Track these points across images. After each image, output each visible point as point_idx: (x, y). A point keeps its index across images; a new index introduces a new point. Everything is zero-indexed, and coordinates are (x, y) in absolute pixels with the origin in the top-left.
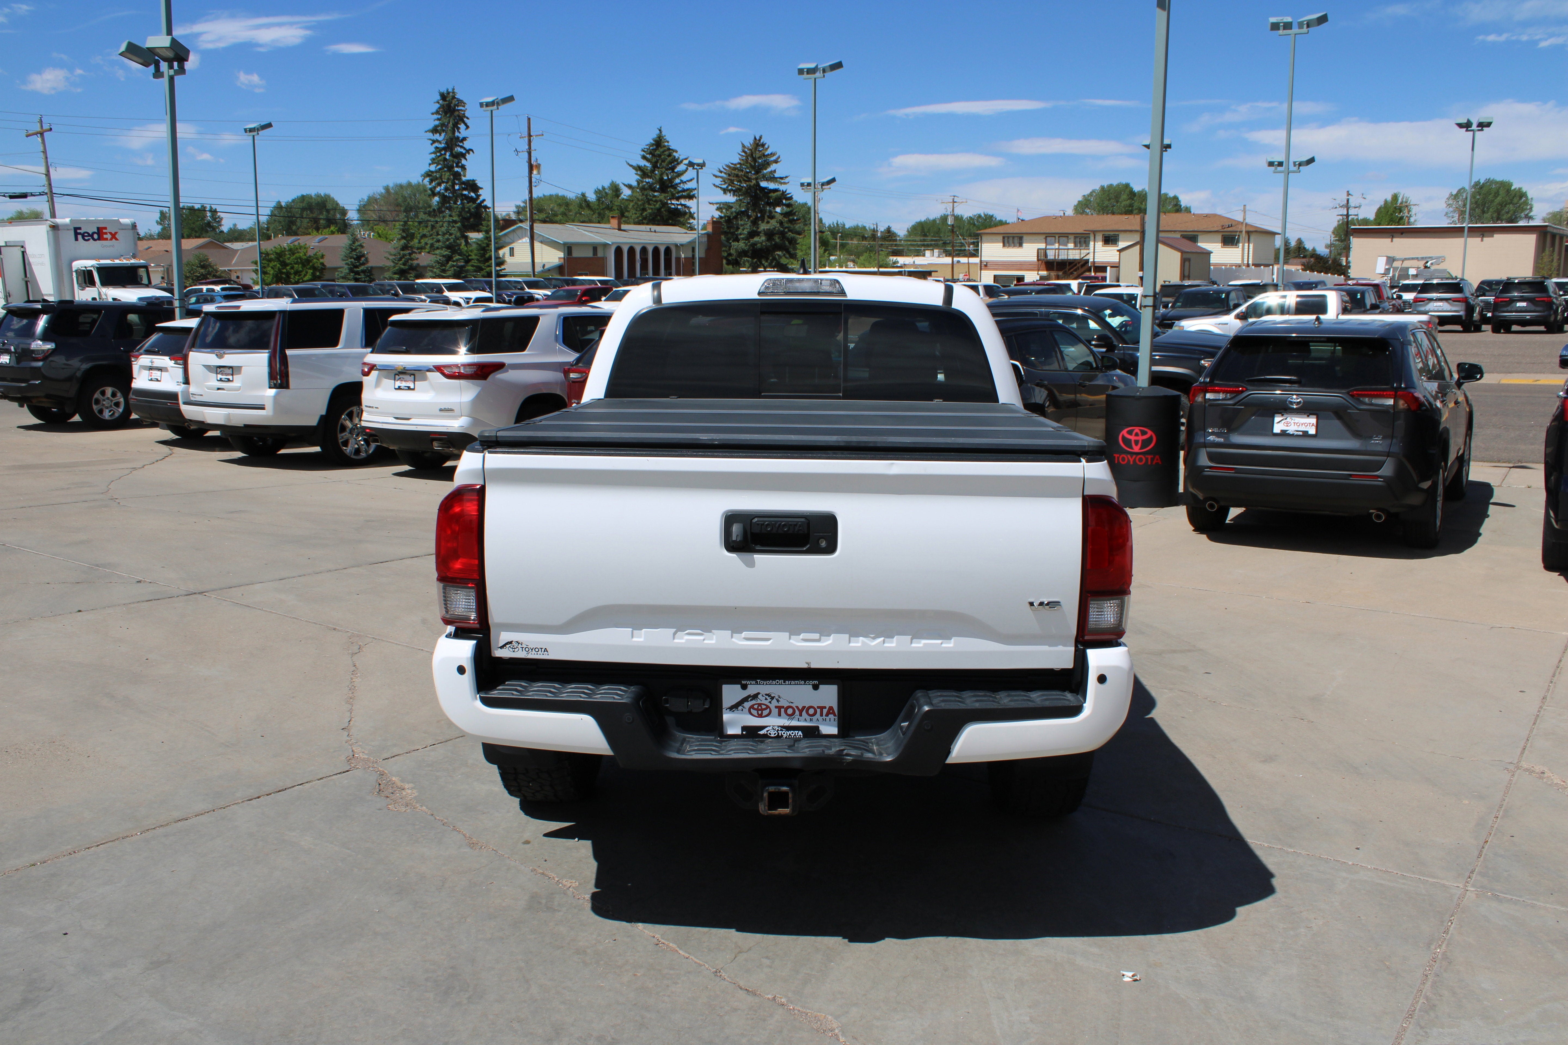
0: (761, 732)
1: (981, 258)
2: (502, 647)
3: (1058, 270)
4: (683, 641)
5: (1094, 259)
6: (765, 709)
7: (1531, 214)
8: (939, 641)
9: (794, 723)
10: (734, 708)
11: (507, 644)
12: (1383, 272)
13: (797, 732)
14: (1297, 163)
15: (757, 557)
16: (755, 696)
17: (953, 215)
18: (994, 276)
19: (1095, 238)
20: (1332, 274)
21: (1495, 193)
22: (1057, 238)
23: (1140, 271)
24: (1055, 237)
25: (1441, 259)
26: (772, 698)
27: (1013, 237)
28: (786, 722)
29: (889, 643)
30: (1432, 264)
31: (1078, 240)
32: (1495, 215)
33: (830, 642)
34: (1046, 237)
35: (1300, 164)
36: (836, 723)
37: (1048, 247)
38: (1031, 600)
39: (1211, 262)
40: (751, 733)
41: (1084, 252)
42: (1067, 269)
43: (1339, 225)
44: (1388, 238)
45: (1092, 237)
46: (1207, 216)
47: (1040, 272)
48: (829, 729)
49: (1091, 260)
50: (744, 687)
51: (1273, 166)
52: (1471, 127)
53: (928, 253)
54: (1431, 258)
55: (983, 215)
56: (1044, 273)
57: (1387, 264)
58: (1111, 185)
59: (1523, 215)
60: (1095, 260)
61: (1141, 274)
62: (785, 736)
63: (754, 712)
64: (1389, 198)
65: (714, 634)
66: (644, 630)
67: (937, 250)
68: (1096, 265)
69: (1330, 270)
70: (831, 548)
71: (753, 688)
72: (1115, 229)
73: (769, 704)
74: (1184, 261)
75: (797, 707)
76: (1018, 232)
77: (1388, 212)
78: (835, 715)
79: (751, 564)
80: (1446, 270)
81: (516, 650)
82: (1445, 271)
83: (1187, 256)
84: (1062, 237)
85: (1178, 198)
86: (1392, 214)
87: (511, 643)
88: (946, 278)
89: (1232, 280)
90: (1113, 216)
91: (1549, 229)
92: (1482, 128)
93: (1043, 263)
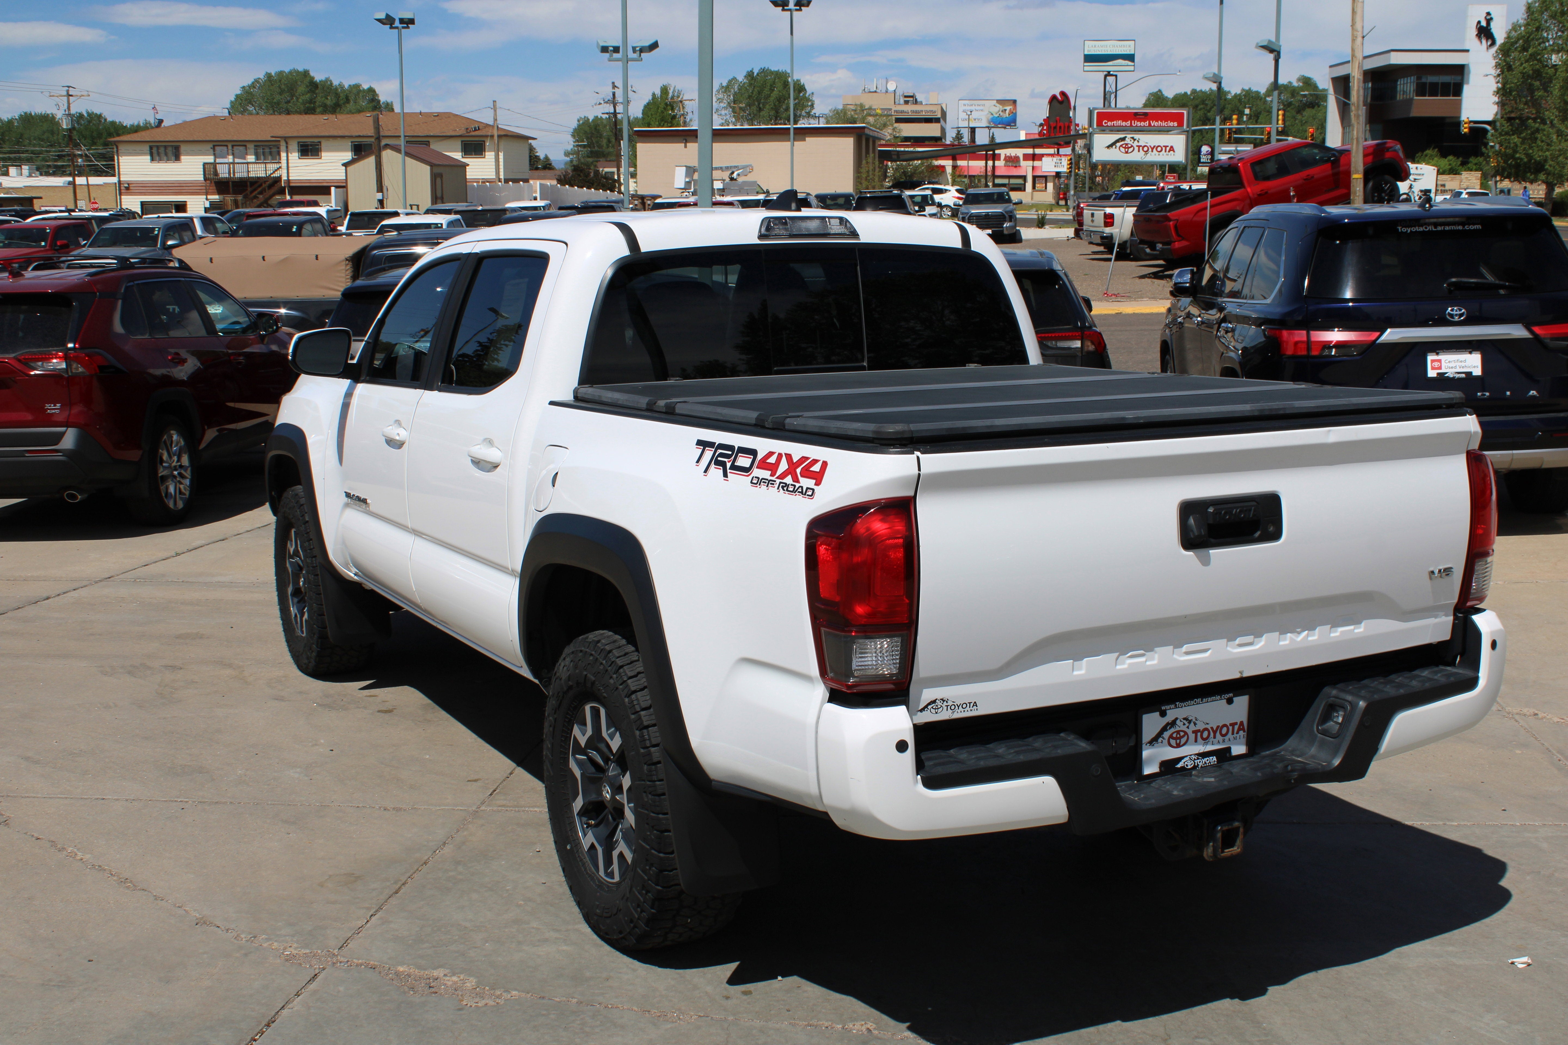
0: (1179, 766)
1: (119, 178)
2: (922, 710)
3: (236, 192)
4: (1125, 666)
5: (288, 176)
6: (1183, 736)
7: (813, 112)
8: (1352, 627)
9: (1210, 748)
10: (1153, 741)
11: (929, 704)
12: (683, 186)
13: (1211, 758)
14: (638, 49)
15: (1213, 552)
16: (1173, 723)
17: (69, 115)
18: (141, 202)
19: (287, 147)
20: (595, 189)
21: (771, 86)
22: (230, 147)
23: (378, 192)
24: (227, 146)
25: (748, 169)
26: (1190, 722)
27: (165, 147)
28: (1201, 748)
29: (1311, 636)
30: (738, 175)
31: (260, 151)
32: (772, 113)
33: (1262, 643)
34: (214, 146)
35: (642, 50)
36: (1244, 740)
37: (218, 161)
38: (1431, 569)
39: (468, 177)
40: (1169, 767)
41: (271, 167)
42: (248, 192)
43: (579, 126)
44: (681, 142)
45: (283, 148)
46: (438, 115)
47: (209, 197)
48: (1239, 749)
49: (284, 178)
50: (1163, 714)
51: (608, 52)
52: (788, 6)
53: (13, 171)
54: (737, 168)
55: (86, 115)
56: (215, 197)
57: (686, 176)
58: (281, 72)
59: (803, 113)
60: (290, 178)
61: (379, 196)
62: (1200, 764)
63: (1173, 742)
64: (658, 92)
65: (1156, 653)
66: (1085, 659)
67: (27, 167)
68: (292, 185)
69: (593, 184)
70: (1276, 535)
71: (1173, 713)
72: (314, 134)
73: (1186, 730)
74: (435, 177)
75: (1212, 728)
76: (171, 139)
77: (658, 108)
78: (1244, 732)
79: (1206, 562)
80: (756, 182)
81: (940, 710)
82: (754, 183)
83: (437, 170)
84: (238, 146)
85: (374, 91)
86: (663, 112)
87: (934, 702)
88: (69, 208)
89: (509, 202)
90: (288, 117)
91: (867, 131)
92: (800, 7)
93: (213, 184)
